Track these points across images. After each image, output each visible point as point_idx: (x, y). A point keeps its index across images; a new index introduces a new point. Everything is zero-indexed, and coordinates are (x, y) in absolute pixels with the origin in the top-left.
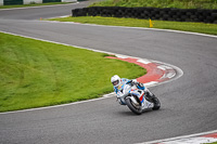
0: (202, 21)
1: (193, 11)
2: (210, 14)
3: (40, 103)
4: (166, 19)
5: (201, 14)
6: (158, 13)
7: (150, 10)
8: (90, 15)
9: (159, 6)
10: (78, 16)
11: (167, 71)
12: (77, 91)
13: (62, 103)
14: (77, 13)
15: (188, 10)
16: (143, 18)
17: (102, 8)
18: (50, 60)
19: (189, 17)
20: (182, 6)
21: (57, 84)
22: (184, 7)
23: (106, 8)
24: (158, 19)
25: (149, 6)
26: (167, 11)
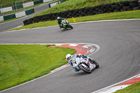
0: (106, 12)
1: (99, 7)
2: (110, 7)
3: (10, 85)
4: (83, 15)
5: (105, 8)
6: (78, 12)
7: (72, 11)
8: (35, 22)
9: (77, 8)
10: (27, 24)
11: (90, 48)
12: (33, 72)
13: (25, 82)
14: (26, 23)
15: (97, 7)
16: (69, 17)
17: (42, 17)
18: (13, 56)
19: (98, 11)
20: (92, 5)
21: (20, 70)
22: (94, 6)
23: (44, 16)
24: (78, 16)
25: (71, 9)
26: (83, 10)
